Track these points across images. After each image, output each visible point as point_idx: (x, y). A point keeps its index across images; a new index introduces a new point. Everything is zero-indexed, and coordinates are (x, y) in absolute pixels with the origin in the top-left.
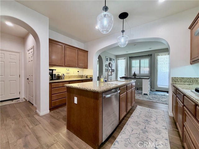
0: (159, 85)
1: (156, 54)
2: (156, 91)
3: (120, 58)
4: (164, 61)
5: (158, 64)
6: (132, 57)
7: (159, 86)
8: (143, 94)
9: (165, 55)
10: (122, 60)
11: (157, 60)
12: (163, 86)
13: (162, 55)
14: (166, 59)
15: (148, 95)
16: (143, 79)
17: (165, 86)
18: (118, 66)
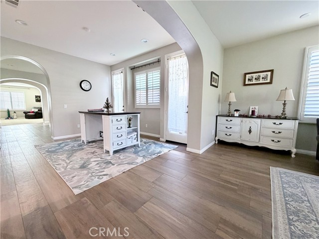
1: (165, 56)
3: (115, 72)
6: (135, 68)
8: (104, 151)
10: (119, 75)
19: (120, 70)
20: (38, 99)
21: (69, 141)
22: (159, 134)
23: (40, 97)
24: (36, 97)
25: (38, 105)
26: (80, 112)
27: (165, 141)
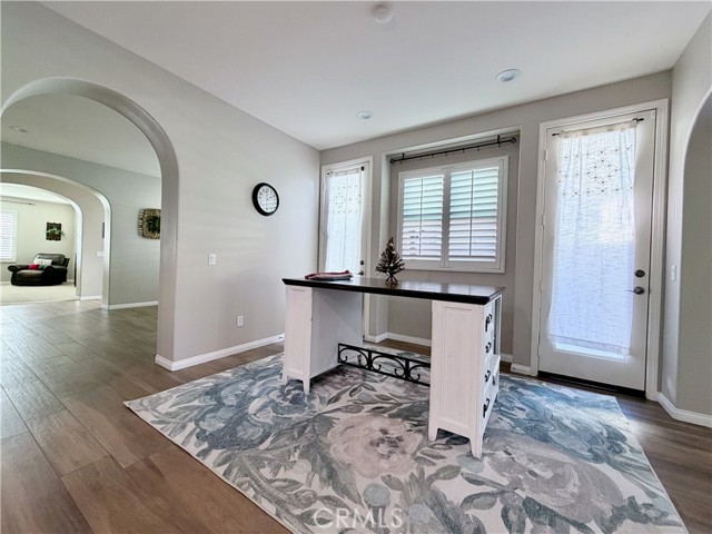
0: (565, 340)
1: (543, 127)
2: (544, 376)
3: (337, 167)
4: (602, 172)
5: (561, 191)
6: (404, 158)
7: (559, 346)
8: (433, 433)
9: (610, 128)
10: (350, 176)
11: (553, 168)
12: (590, 344)
13: (585, 132)
14: (614, 159)
15: (477, 446)
16: (436, 303)
17: (604, 346)
18: (327, 212)
19: (357, 163)
20: (54, 232)
21: (227, 374)
22: (511, 353)
23: (59, 226)
24: (50, 226)
25: (55, 248)
26: (287, 282)
27: (536, 374)
